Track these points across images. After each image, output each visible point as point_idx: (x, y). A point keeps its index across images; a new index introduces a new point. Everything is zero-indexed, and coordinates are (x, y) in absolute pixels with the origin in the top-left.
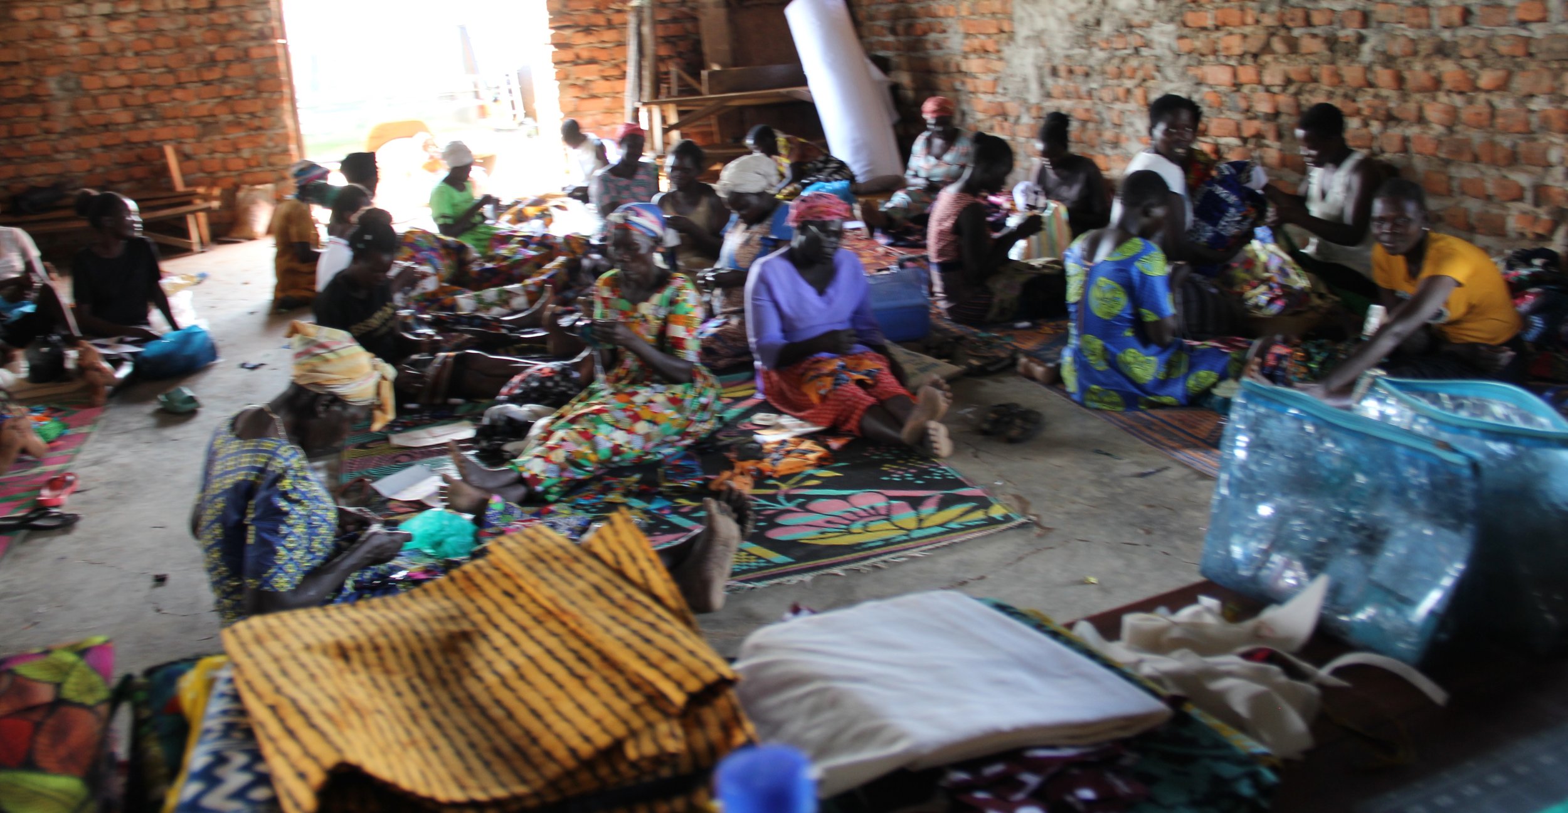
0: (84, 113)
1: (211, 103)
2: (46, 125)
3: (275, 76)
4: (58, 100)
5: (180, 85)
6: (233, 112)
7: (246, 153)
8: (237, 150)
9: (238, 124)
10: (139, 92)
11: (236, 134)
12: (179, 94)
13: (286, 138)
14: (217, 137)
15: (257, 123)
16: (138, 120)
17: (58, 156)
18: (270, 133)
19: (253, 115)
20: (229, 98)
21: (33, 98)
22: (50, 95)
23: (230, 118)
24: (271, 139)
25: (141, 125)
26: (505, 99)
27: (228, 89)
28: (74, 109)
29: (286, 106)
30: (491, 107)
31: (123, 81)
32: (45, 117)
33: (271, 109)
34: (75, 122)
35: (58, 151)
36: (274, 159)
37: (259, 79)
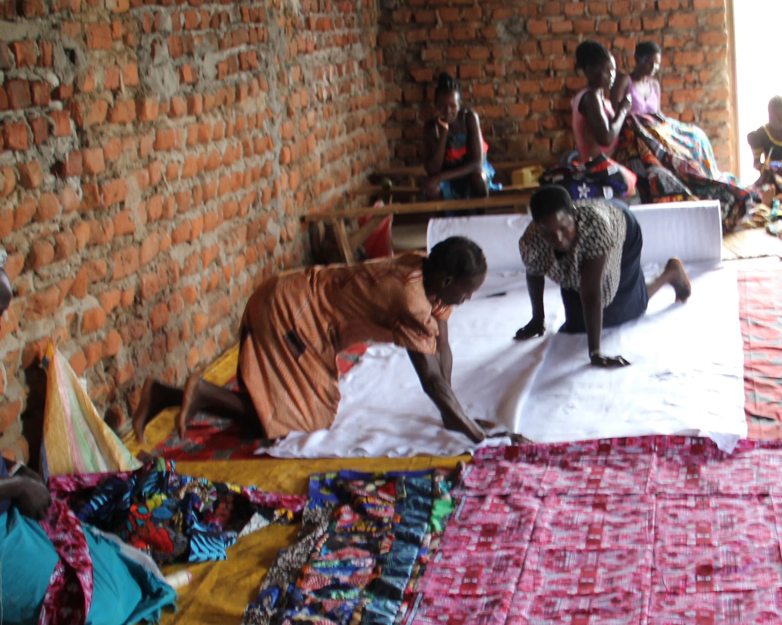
0: (527, 58)
3: (719, 29)
4: (505, 44)
5: (620, 33)
6: (672, 64)
8: (672, 104)
9: (676, 77)
11: (672, 88)
12: (618, 43)
13: (724, 93)
15: (694, 76)
17: (499, 100)
18: (706, 88)
19: (691, 68)
20: (669, 49)
21: (482, 40)
22: (497, 38)
23: (669, 70)
24: (707, 95)
28: (518, 54)
29: (726, 61)
32: (491, 59)
33: (711, 63)
34: (518, 66)
37: (700, 31)
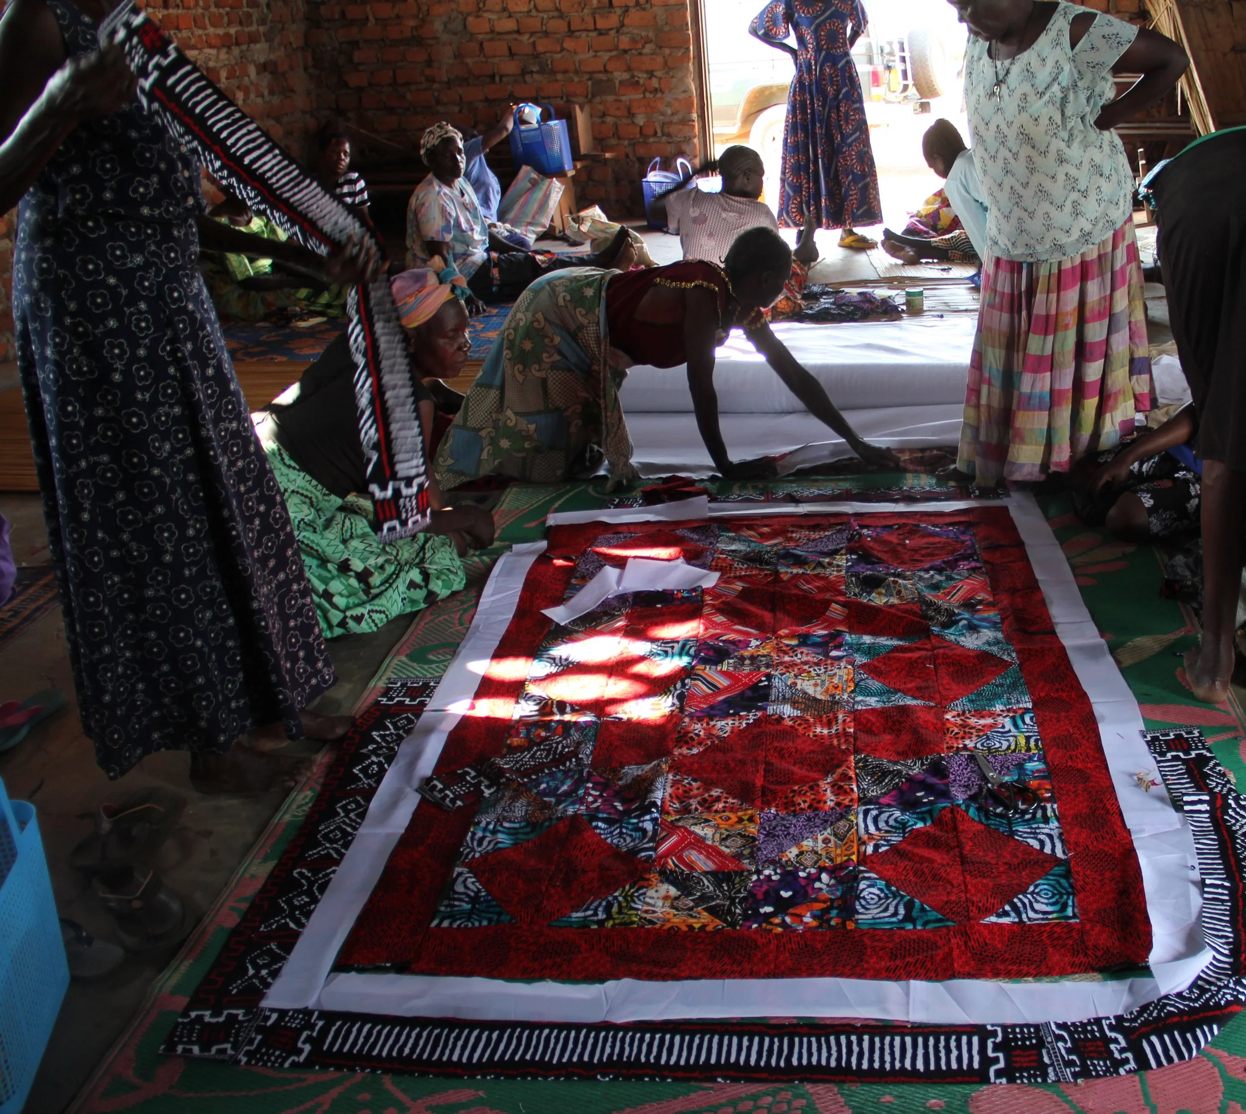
0: (469, 61)
1: (606, 56)
2: (428, 72)
3: (681, 30)
4: (443, 44)
5: (571, 32)
6: (629, 69)
7: (640, 120)
8: (631, 115)
9: (634, 84)
10: (525, 38)
11: (630, 96)
12: (569, 44)
14: (610, 98)
15: (655, 83)
16: (524, 72)
18: (668, 97)
19: (650, 74)
20: (625, 52)
21: (418, 40)
22: (436, 38)
23: (626, 76)
24: (669, 105)
25: (528, 78)
26: (899, 67)
27: (624, 42)
30: (884, 76)
31: (510, 25)
33: (672, 67)
34: (459, 71)
35: (438, 102)
36: (673, 129)
37: (660, 30)
